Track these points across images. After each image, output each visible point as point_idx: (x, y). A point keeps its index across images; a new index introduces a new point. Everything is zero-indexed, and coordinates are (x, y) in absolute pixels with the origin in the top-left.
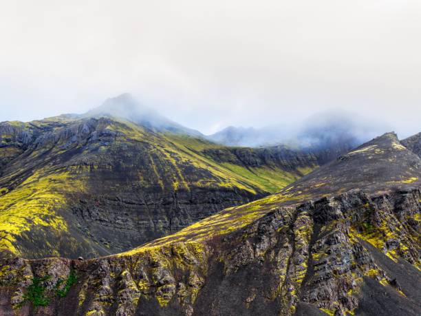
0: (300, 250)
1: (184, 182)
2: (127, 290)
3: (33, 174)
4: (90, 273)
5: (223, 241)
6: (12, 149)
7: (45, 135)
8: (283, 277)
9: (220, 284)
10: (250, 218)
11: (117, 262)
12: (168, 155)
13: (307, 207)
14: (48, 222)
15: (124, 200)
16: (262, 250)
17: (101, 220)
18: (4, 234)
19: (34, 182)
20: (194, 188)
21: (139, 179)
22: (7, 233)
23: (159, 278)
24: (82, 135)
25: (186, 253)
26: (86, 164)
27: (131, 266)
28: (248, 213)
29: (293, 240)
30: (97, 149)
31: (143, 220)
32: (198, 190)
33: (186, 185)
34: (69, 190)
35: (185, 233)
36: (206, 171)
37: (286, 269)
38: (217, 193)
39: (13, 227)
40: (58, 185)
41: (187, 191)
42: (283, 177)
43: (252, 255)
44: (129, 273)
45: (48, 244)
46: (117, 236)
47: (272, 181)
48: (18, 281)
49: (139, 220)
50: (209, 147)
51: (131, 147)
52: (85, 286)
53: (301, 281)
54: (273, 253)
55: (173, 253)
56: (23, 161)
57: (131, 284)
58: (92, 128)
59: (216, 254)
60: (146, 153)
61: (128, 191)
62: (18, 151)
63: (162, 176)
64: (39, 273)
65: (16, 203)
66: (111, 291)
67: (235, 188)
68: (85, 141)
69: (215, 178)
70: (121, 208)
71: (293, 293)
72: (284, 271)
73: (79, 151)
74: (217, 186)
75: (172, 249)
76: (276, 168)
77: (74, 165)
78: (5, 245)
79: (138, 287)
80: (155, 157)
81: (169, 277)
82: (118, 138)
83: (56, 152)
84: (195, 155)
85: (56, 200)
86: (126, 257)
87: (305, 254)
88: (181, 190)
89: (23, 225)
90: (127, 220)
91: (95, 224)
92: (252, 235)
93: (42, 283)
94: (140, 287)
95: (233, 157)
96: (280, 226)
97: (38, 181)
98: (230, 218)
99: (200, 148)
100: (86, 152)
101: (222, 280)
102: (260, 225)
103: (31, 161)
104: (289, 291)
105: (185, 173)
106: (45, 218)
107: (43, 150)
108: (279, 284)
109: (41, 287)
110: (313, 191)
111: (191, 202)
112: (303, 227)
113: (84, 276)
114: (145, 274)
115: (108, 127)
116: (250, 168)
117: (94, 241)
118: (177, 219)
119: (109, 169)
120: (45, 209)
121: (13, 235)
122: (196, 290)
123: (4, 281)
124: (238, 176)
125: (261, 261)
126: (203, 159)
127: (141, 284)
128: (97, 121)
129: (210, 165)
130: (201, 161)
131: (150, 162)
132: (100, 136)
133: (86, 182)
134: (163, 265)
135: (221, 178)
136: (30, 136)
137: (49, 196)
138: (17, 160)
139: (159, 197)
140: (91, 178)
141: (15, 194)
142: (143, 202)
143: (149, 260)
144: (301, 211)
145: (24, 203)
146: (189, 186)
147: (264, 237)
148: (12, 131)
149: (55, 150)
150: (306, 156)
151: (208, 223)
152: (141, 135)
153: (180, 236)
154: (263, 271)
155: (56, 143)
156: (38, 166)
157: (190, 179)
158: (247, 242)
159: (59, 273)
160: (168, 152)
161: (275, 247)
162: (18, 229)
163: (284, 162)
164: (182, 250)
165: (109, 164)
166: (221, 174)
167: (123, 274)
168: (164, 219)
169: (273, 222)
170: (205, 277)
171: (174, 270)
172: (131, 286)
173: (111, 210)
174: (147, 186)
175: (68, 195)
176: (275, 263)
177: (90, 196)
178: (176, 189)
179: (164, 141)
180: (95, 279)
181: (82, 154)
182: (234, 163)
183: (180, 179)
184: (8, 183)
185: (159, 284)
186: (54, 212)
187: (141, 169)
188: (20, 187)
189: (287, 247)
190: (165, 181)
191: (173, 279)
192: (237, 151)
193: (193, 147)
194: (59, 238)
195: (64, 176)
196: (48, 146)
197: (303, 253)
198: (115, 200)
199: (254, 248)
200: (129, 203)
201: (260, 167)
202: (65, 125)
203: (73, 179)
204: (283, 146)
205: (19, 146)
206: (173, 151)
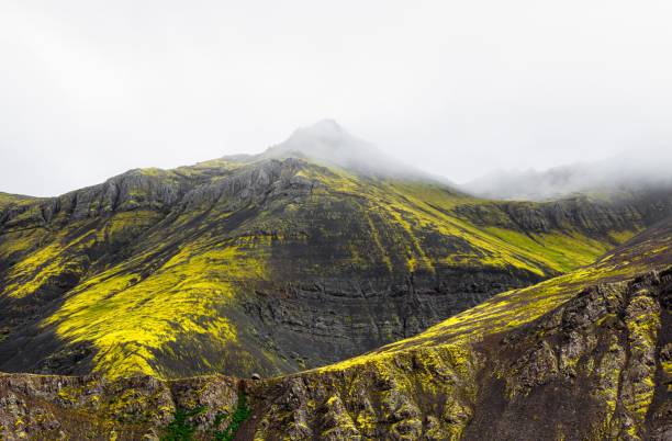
0: (640, 357)
1: (425, 259)
2: (337, 430)
3: (179, 252)
4: (272, 402)
5: (502, 343)
6: (146, 213)
7: (198, 189)
8: (611, 403)
9: (501, 417)
10: (544, 306)
11: (319, 381)
12: (398, 215)
13: (648, 282)
14: (206, 327)
15: (328, 289)
16: (571, 357)
17: (290, 323)
18: (134, 347)
19: (182, 263)
20: (441, 268)
21: (351, 256)
22: (139, 345)
23: (393, 407)
24: (258, 187)
25: (439, 364)
26: (265, 234)
27: (344, 389)
28: (539, 298)
29: (626, 339)
30: (282, 208)
31: (358, 322)
32: (448, 272)
33: (429, 264)
34: (239, 275)
35: (433, 334)
36: (460, 239)
37: (616, 389)
38: (481, 275)
39: (149, 336)
40: (220, 268)
41: (430, 272)
42: (586, 247)
43: (554, 366)
44: (340, 401)
45: (205, 361)
46: (318, 348)
47: (569, 254)
48: (148, 416)
49: (353, 322)
50: (462, 203)
51: (337, 203)
52: (264, 424)
53: (644, 410)
54: (591, 362)
55: (415, 365)
56: (163, 232)
57: (345, 419)
58: (274, 175)
59: (490, 365)
60: (362, 214)
61: (334, 275)
62: (156, 215)
63: (388, 249)
64: (184, 401)
65: (153, 296)
66: (309, 431)
67: (510, 266)
68: (262, 196)
69: (475, 251)
70: (322, 302)
71: (631, 432)
72: (613, 393)
73: (253, 213)
74: (480, 263)
75: (414, 358)
76: (576, 235)
77: (246, 235)
78: (137, 365)
79: (357, 424)
80: (377, 219)
81: (409, 406)
82: (315, 191)
83: (217, 216)
84: (443, 215)
85: (218, 292)
86: (334, 373)
87: (650, 364)
88: (421, 272)
89: (164, 333)
90: (333, 323)
91: (281, 329)
92: (553, 332)
93: (191, 419)
94: (360, 424)
95: (504, 218)
96: (601, 316)
97: (188, 262)
98: (508, 308)
99: (449, 204)
100: (264, 213)
101: (503, 411)
102: (565, 313)
103: (176, 231)
104: (624, 427)
105: (425, 244)
106: (201, 321)
107: (195, 214)
108: (605, 415)
109: (188, 426)
110: (648, 261)
111: (438, 291)
112: (642, 317)
113: (262, 406)
114: (367, 401)
115: (300, 174)
116: (532, 234)
117: (281, 356)
118: (414, 319)
119: (302, 240)
120: (201, 306)
121: (148, 348)
122: (457, 429)
123: (125, 415)
124: (513, 247)
125: (572, 376)
126: (454, 221)
127: (360, 420)
128: (281, 164)
129: (467, 232)
130: (451, 224)
131: (369, 227)
132: (287, 188)
133: (265, 262)
134: (398, 385)
135: (486, 251)
136: (174, 192)
137: (205, 285)
138: (155, 230)
139: (384, 284)
140: (274, 257)
141: (152, 283)
142: (359, 292)
143: (374, 378)
144: (636, 289)
145: (167, 298)
146: (433, 264)
147: (574, 334)
148: (145, 184)
149: (214, 212)
150: (623, 214)
151: (472, 317)
152: (353, 184)
153: (426, 340)
154: (576, 393)
155: (216, 201)
156: (188, 239)
157: (433, 253)
158: (545, 342)
159: (219, 403)
160: (397, 211)
161: (595, 351)
162: (157, 338)
163: (588, 224)
164: (432, 361)
165: (303, 233)
166: (485, 245)
167: (330, 401)
168: (394, 320)
169: (589, 308)
170: (473, 407)
171: (419, 394)
172: (344, 423)
173: (306, 307)
174: (365, 267)
175: (237, 283)
176: (596, 378)
177: (272, 284)
178: (412, 270)
179: (390, 194)
180: (281, 411)
181: (258, 218)
182: (506, 228)
183: (418, 254)
184: (141, 265)
185: (394, 419)
186: (215, 311)
187: (354, 239)
188: (159, 273)
189: (616, 351)
190: (393, 258)
191: (416, 409)
192: (510, 207)
193: (438, 203)
194: (223, 352)
195: (230, 252)
196: (203, 207)
197: (645, 361)
198: (313, 290)
199: (558, 354)
200: (335, 295)
201: (548, 233)
202: (229, 173)
203: (244, 258)
204: (585, 197)
205: (157, 207)
206: (405, 209)
